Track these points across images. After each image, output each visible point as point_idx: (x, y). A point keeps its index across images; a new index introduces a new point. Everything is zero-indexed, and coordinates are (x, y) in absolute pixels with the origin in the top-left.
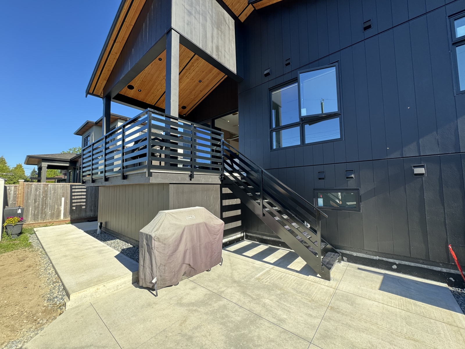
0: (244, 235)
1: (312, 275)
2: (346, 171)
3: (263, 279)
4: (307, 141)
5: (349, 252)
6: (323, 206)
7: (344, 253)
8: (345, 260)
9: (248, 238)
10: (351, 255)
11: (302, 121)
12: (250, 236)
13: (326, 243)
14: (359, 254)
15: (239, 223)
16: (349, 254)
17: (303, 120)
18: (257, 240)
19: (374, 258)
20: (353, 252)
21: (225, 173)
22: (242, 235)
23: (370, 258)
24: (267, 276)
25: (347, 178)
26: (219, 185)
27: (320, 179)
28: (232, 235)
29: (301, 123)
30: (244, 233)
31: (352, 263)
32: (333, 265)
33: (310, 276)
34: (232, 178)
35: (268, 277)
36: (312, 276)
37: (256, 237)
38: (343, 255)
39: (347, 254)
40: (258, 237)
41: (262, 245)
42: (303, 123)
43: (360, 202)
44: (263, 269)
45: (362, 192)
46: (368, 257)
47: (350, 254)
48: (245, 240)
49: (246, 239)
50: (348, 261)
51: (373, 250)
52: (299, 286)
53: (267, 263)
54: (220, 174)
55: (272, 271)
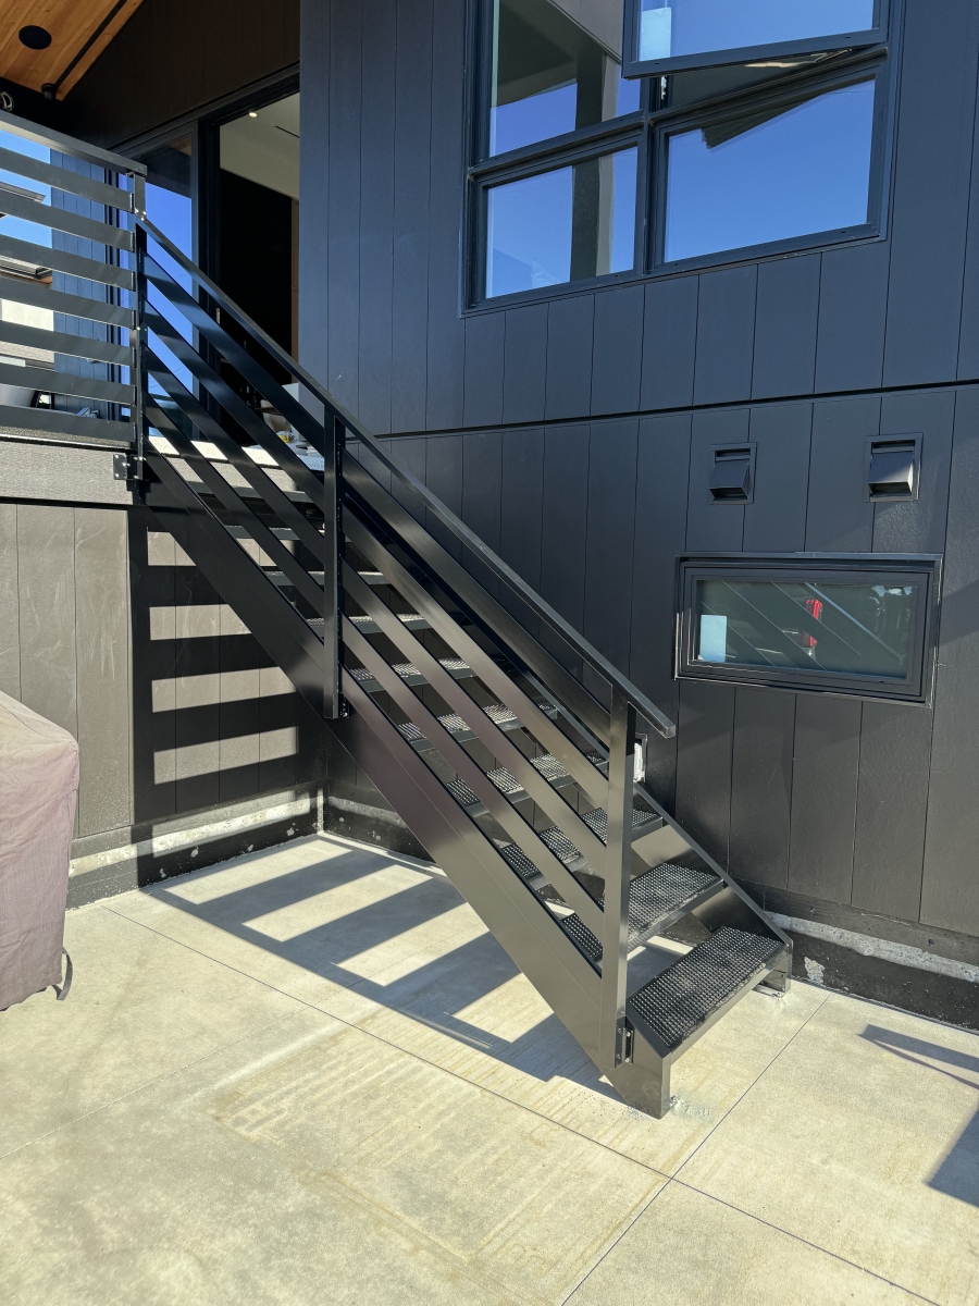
0: (314, 810)
1: (568, 1078)
2: (875, 445)
3: (251, 1101)
4: (677, 249)
5: (838, 934)
6: (723, 660)
7: (813, 935)
8: (812, 978)
9: (336, 820)
10: (849, 950)
11: (653, 108)
12: (349, 815)
13: (713, 873)
14: (893, 946)
15: (280, 743)
16: (835, 945)
17: (665, 103)
18: (378, 837)
19: (966, 977)
20: (858, 936)
21: (152, 439)
22: (303, 806)
23: (949, 973)
24: (290, 1079)
25: (877, 490)
26: (124, 513)
27: (719, 494)
28: (228, 809)
29: (646, 119)
30: (313, 795)
31: (847, 994)
32: (702, 1019)
33: (556, 1079)
34: (234, 478)
35: (294, 1084)
36: (569, 1081)
37: (378, 820)
38: (804, 946)
39: (829, 943)
40: (387, 823)
41: (396, 867)
42: (658, 122)
43: (931, 647)
44: (303, 1028)
45: (951, 584)
46: (934, 968)
47: (840, 942)
48: (321, 833)
49: (326, 828)
50: (830, 984)
51: (967, 931)
52: (450, 1156)
53: (350, 987)
54: (125, 445)
55: (353, 1039)
